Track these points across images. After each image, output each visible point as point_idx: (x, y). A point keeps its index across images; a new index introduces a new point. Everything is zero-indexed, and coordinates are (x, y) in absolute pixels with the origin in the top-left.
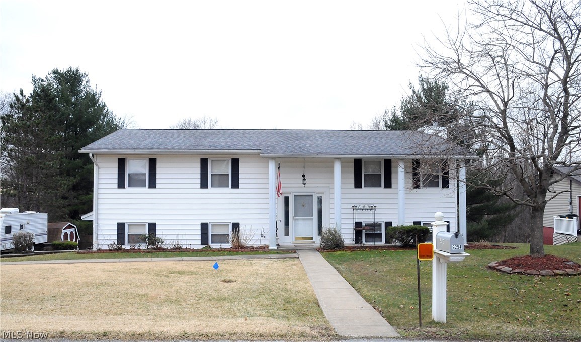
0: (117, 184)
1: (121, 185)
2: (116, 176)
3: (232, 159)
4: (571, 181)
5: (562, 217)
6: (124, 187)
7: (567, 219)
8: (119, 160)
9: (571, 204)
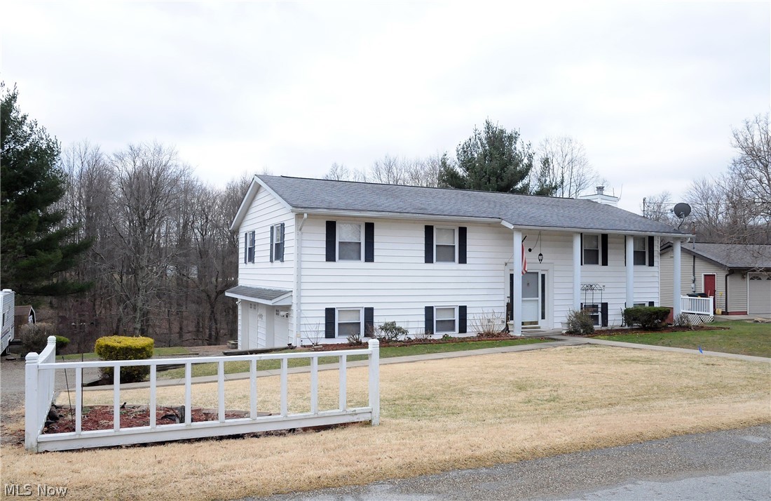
0: (325, 256)
1: (330, 257)
2: (324, 245)
3: (460, 228)
4: (694, 257)
5: (690, 296)
6: (335, 261)
7: (699, 298)
8: (328, 223)
9: (694, 282)
